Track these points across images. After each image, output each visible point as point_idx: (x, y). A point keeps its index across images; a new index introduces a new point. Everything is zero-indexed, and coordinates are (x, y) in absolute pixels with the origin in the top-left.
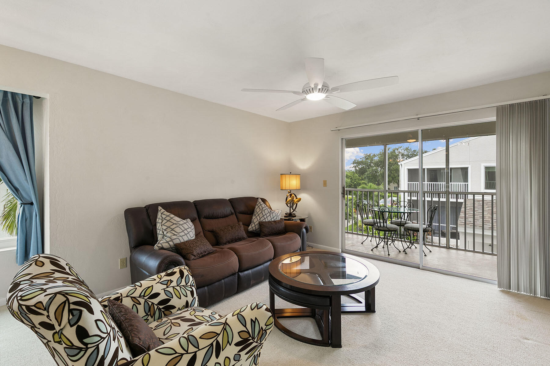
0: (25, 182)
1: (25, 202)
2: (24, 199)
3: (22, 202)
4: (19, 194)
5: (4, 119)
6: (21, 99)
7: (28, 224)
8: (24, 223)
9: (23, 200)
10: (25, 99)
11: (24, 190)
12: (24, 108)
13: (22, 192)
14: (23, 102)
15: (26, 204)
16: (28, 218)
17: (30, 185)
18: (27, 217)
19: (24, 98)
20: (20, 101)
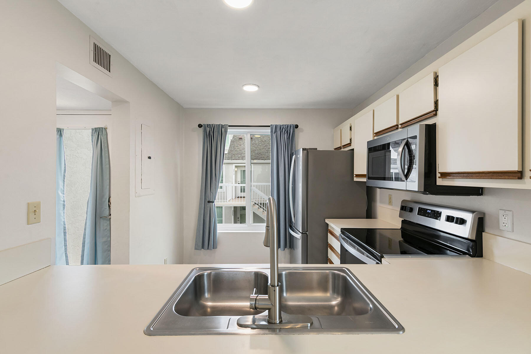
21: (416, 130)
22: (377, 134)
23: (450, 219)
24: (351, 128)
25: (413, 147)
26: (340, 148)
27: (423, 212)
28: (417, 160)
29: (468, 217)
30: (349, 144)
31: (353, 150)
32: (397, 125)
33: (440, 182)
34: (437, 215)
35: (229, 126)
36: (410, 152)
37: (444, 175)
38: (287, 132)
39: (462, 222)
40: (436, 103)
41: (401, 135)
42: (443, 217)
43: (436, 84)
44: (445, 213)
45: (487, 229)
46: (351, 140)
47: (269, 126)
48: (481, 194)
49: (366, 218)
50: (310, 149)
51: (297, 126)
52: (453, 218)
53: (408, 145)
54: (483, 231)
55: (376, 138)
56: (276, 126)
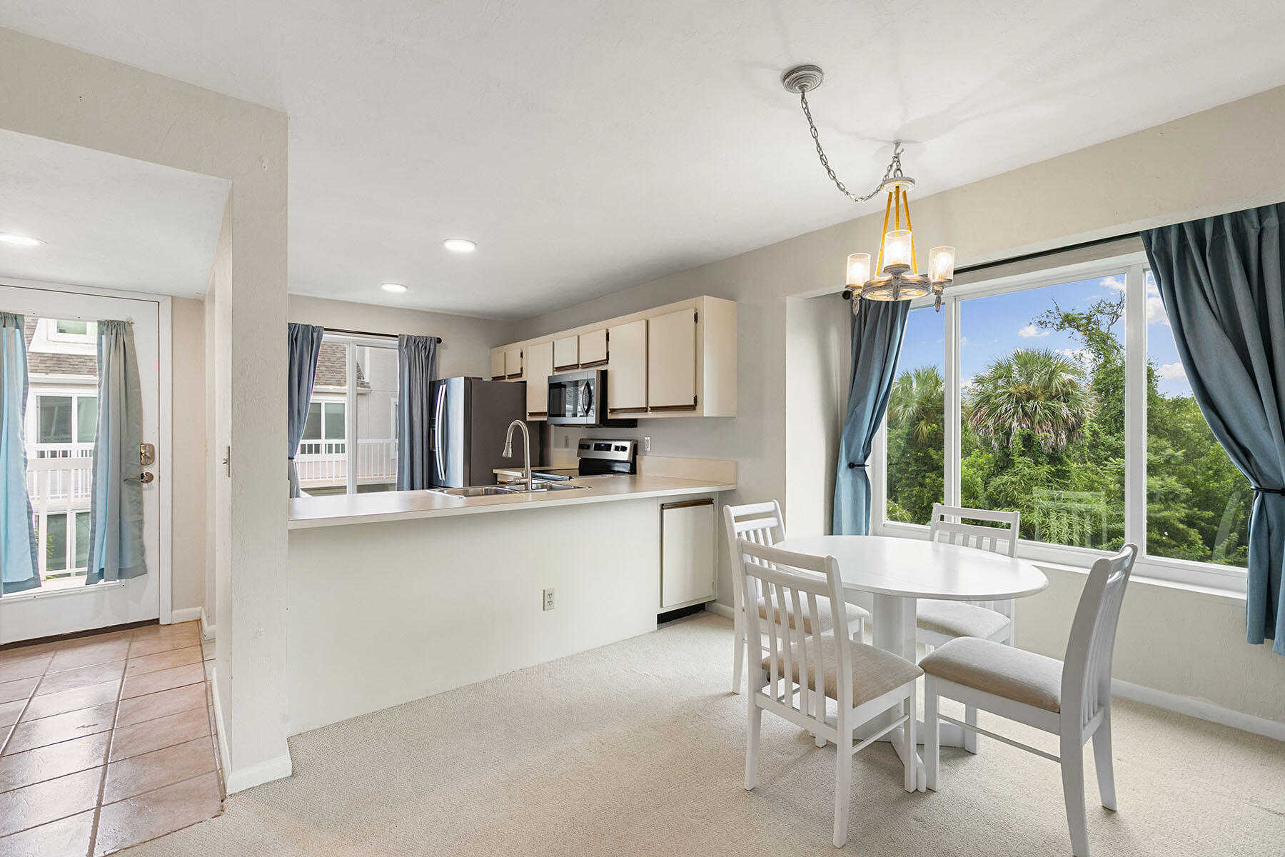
0: (1266, 434)
1: (1264, 485)
2: (1265, 477)
3: (1258, 486)
4: (1253, 464)
5: (1213, 281)
6: (1256, 224)
7: (1273, 545)
8: (1264, 541)
9: (1261, 481)
10: (1267, 220)
11: (1264, 454)
12: (1265, 244)
13: (1258, 461)
14: (1262, 230)
15: (1269, 491)
16: (1273, 528)
17: (1276, 443)
18: (1271, 527)
19: (1263, 219)
20: (1252, 230)
21: (592, 374)
22: (558, 369)
23: (617, 448)
24: (522, 354)
25: (592, 388)
26: (503, 377)
27: (598, 447)
28: (594, 399)
29: (627, 444)
30: (520, 375)
31: (525, 382)
32: (578, 365)
33: (610, 416)
34: (608, 448)
35: (326, 329)
36: (590, 391)
37: (613, 411)
38: (426, 348)
39: (624, 449)
40: (608, 353)
41: (580, 375)
42: (613, 448)
43: (608, 339)
44: (614, 444)
45: (639, 453)
46: (522, 369)
47: (397, 336)
48: (635, 426)
49: (538, 464)
50: (473, 378)
51: (439, 341)
52: (619, 447)
53: (588, 385)
54: (637, 454)
55: (556, 373)
56: (409, 337)
